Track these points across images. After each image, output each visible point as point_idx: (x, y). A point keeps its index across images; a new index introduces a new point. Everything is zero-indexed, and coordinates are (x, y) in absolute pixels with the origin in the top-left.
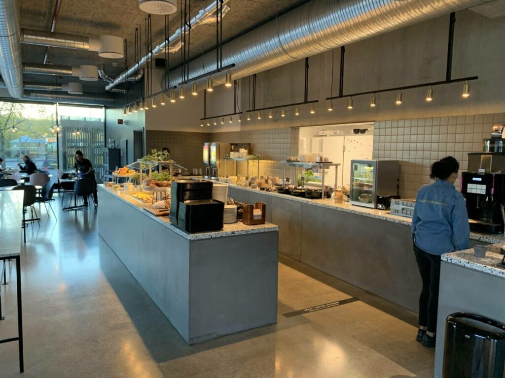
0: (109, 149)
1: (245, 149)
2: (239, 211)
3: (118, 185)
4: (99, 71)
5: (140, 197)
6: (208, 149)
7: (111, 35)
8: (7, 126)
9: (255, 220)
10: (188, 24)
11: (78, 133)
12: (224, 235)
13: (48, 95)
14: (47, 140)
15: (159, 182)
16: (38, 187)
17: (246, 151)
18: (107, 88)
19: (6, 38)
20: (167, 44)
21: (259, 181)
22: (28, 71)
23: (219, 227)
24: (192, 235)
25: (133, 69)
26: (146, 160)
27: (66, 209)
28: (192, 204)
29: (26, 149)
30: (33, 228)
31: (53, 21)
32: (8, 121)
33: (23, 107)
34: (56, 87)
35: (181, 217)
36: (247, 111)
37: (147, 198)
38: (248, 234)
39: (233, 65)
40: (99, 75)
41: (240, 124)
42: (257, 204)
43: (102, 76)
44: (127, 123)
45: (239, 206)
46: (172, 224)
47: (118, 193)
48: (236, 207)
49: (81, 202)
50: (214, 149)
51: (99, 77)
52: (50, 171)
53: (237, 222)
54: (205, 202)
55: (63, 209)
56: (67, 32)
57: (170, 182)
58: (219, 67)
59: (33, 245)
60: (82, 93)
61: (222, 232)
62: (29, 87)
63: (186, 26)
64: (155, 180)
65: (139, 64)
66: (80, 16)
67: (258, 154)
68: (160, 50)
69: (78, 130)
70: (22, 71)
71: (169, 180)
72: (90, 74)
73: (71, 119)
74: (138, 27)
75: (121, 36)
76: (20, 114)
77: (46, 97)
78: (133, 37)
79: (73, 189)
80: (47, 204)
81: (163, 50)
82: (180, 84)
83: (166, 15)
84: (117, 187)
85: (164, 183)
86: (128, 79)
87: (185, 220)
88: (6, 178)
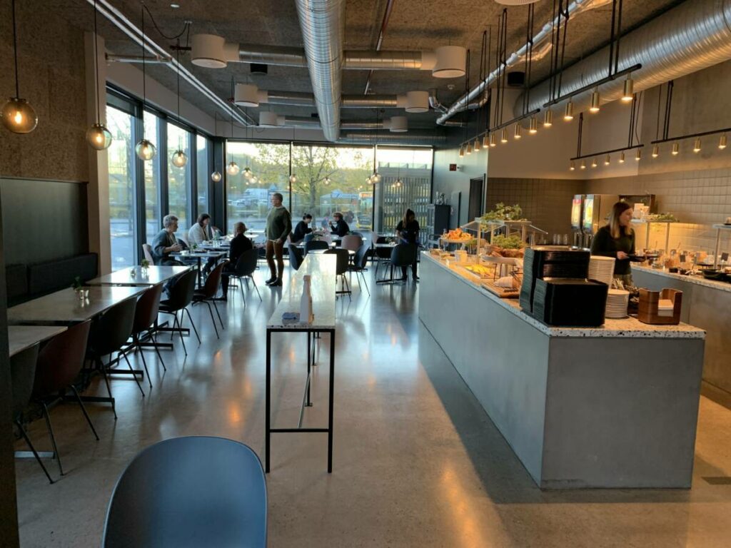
0: (436, 205)
1: (645, 205)
2: (632, 300)
3: (446, 253)
4: (430, 99)
5: (476, 270)
6: (580, 204)
7: (450, 45)
8: (320, 177)
9: (661, 317)
10: (565, 12)
11: (399, 184)
12: (605, 335)
13: (366, 136)
14: (360, 195)
15: (505, 250)
16: (351, 252)
17: (647, 207)
18: (439, 121)
19: (328, 64)
20: (529, 48)
21: (669, 257)
22: (347, 105)
23: (598, 322)
24: (554, 329)
25: (476, 90)
26: (487, 219)
27: (379, 282)
28: (557, 283)
29: (336, 207)
30: (343, 302)
31: (379, 37)
32: (320, 170)
33: (337, 153)
34: (376, 124)
35: (538, 301)
36: (653, 143)
37: (486, 273)
38: (646, 338)
39: (639, 66)
40: (429, 104)
41: (637, 164)
42: (665, 292)
43: (433, 104)
44: (463, 168)
45: (632, 292)
46: (523, 311)
47: (448, 264)
48: (627, 293)
49: (398, 275)
50: (589, 204)
51: (430, 107)
52: (363, 234)
53: (626, 318)
54: (575, 282)
55: (377, 282)
56: (396, 49)
57: (522, 251)
58: (613, 73)
59: (342, 322)
60: (406, 131)
61: (602, 329)
62: (347, 126)
63: (561, 16)
64: (499, 246)
65: (485, 82)
66: (413, 24)
67: (668, 213)
68: (517, 59)
69: (399, 181)
70: (340, 105)
71: (519, 248)
72: (419, 102)
73: (391, 166)
74: (488, 30)
75: (463, 45)
76: (334, 162)
77: (364, 138)
78: (479, 45)
79: (389, 257)
80: (359, 274)
81: (520, 58)
82: (545, 105)
83: (530, 5)
84: (445, 256)
85: (512, 252)
86: (470, 105)
87: (544, 306)
88: (317, 240)
